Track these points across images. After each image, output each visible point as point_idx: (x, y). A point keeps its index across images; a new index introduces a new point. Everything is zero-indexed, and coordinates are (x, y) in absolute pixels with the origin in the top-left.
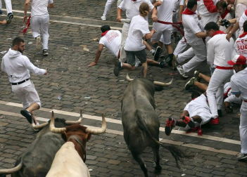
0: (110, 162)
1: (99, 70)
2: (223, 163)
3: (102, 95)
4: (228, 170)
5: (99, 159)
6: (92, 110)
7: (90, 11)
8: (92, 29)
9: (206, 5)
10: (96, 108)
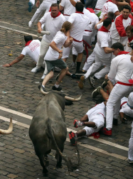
0: (16, 150)
1: (18, 70)
2: (112, 165)
3: (17, 91)
4: (116, 172)
5: (7, 146)
6: (7, 103)
7: (18, 18)
8: (17, 34)
9: (118, 30)
10: (11, 102)
